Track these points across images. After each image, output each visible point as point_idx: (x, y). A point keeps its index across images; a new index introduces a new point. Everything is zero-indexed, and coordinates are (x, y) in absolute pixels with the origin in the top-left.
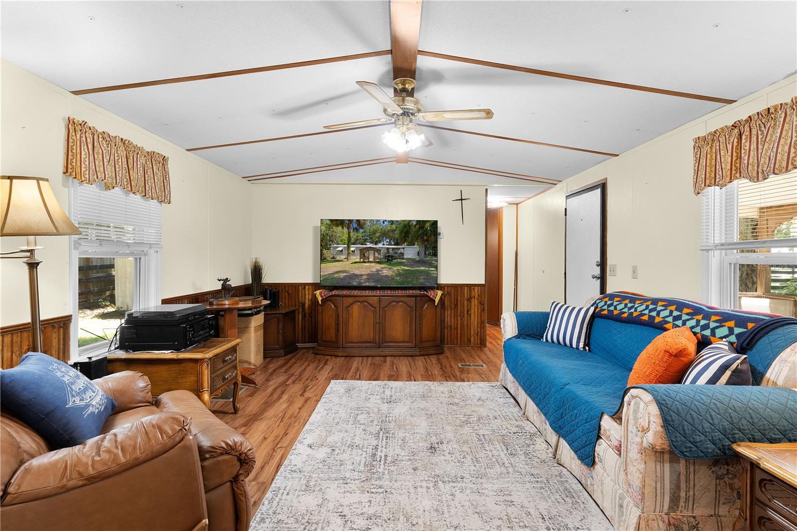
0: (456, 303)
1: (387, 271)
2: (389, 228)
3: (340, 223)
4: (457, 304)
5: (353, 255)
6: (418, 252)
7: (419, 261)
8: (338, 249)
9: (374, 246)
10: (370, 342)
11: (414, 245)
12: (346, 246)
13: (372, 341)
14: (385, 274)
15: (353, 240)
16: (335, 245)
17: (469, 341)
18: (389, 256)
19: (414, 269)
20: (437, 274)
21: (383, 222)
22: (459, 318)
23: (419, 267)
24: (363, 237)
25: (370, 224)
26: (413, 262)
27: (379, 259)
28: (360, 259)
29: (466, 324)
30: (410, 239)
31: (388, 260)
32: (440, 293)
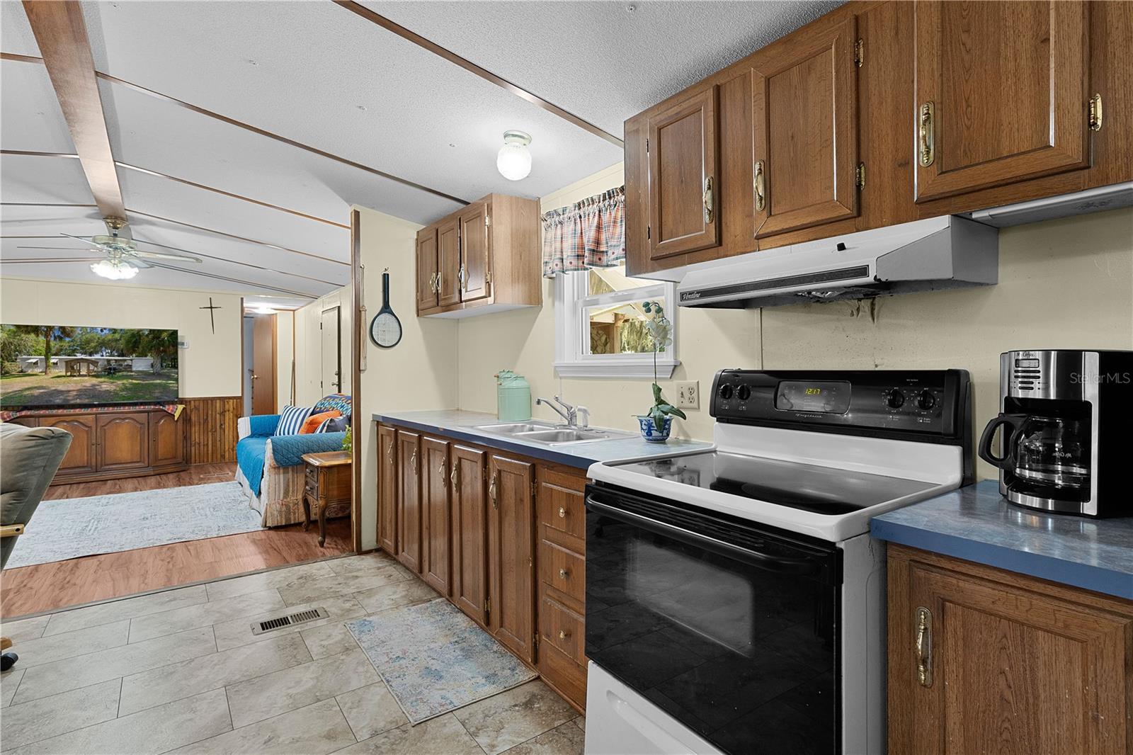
1: (106, 385)
2: (110, 337)
3: (35, 330)
5: (54, 368)
6: (152, 364)
7: (153, 374)
8: (30, 361)
9: (88, 358)
11: (146, 356)
12: (43, 357)
13: (86, 465)
14: (104, 389)
15: (54, 351)
16: (24, 357)
18: (110, 369)
19: (147, 382)
20: (178, 387)
21: (102, 331)
23: (154, 380)
24: (70, 346)
25: (81, 332)
26: (145, 375)
27: (95, 372)
28: (66, 372)
30: (141, 349)
31: (109, 373)
32: (181, 407)
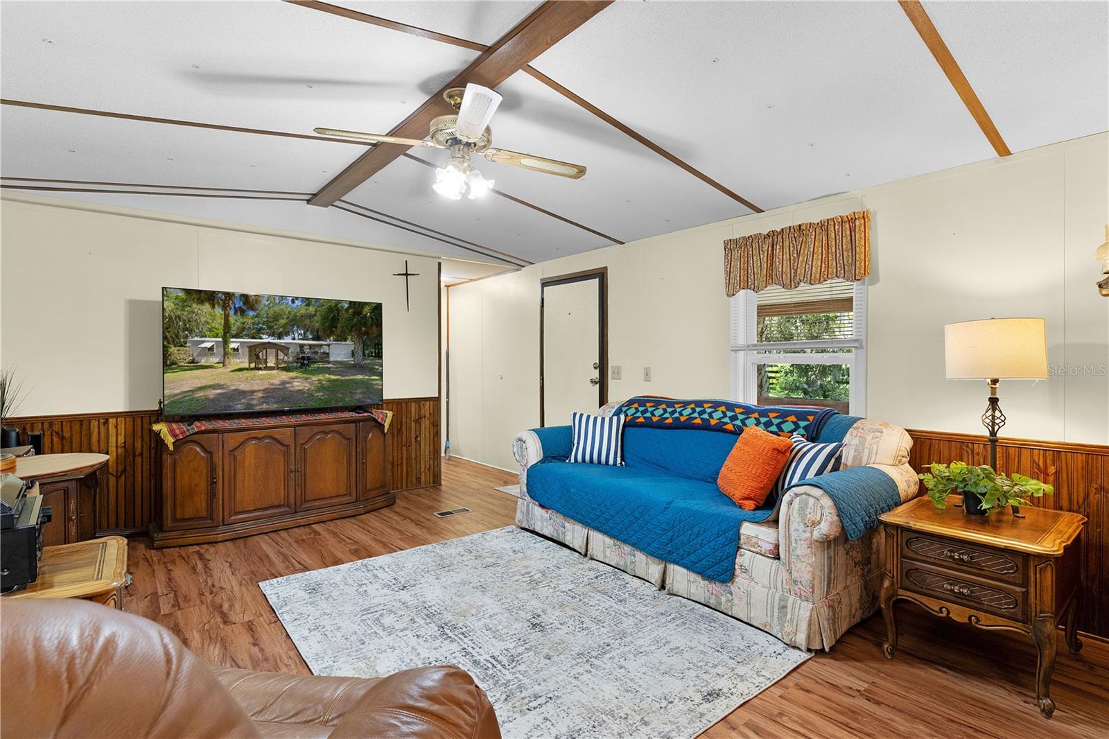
0: (399, 427)
1: (300, 383)
2: (303, 311)
3: (209, 297)
4: (401, 429)
5: (235, 356)
6: (352, 351)
7: (354, 366)
8: (203, 345)
9: (277, 341)
10: (279, 506)
11: (345, 340)
12: (220, 339)
13: (282, 503)
14: (296, 388)
15: (234, 330)
16: (196, 339)
17: (419, 480)
18: (303, 358)
19: (347, 378)
20: (382, 384)
21: (293, 301)
22: (405, 448)
23: (354, 375)
24: (254, 324)
25: (267, 303)
26: (345, 367)
27: (285, 362)
28: (250, 363)
29: (413, 457)
30: (339, 331)
31: (303, 365)
32: (390, 414)
